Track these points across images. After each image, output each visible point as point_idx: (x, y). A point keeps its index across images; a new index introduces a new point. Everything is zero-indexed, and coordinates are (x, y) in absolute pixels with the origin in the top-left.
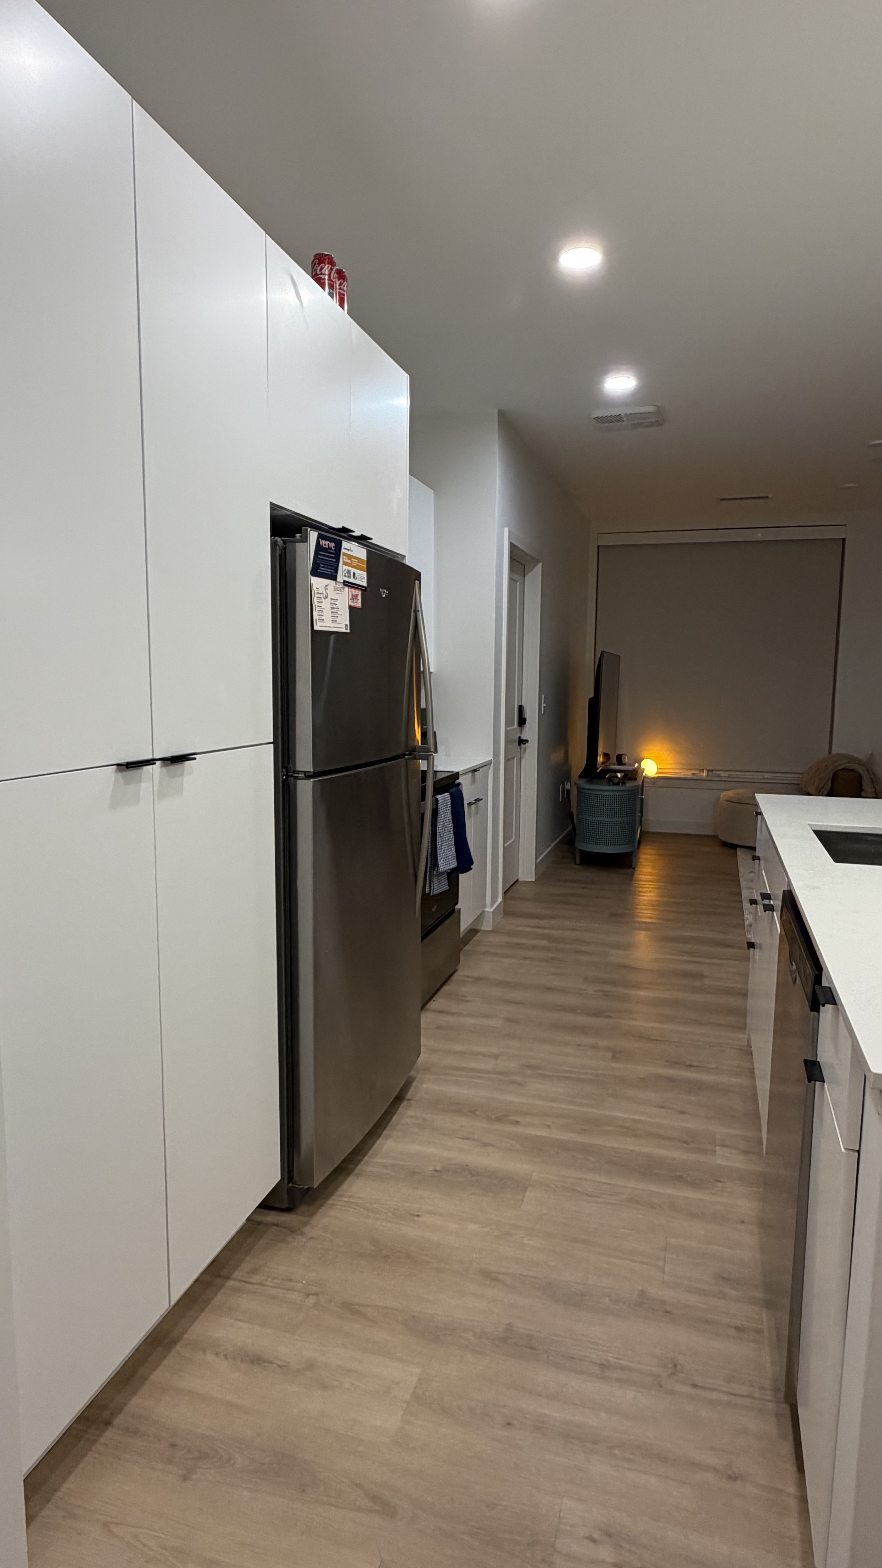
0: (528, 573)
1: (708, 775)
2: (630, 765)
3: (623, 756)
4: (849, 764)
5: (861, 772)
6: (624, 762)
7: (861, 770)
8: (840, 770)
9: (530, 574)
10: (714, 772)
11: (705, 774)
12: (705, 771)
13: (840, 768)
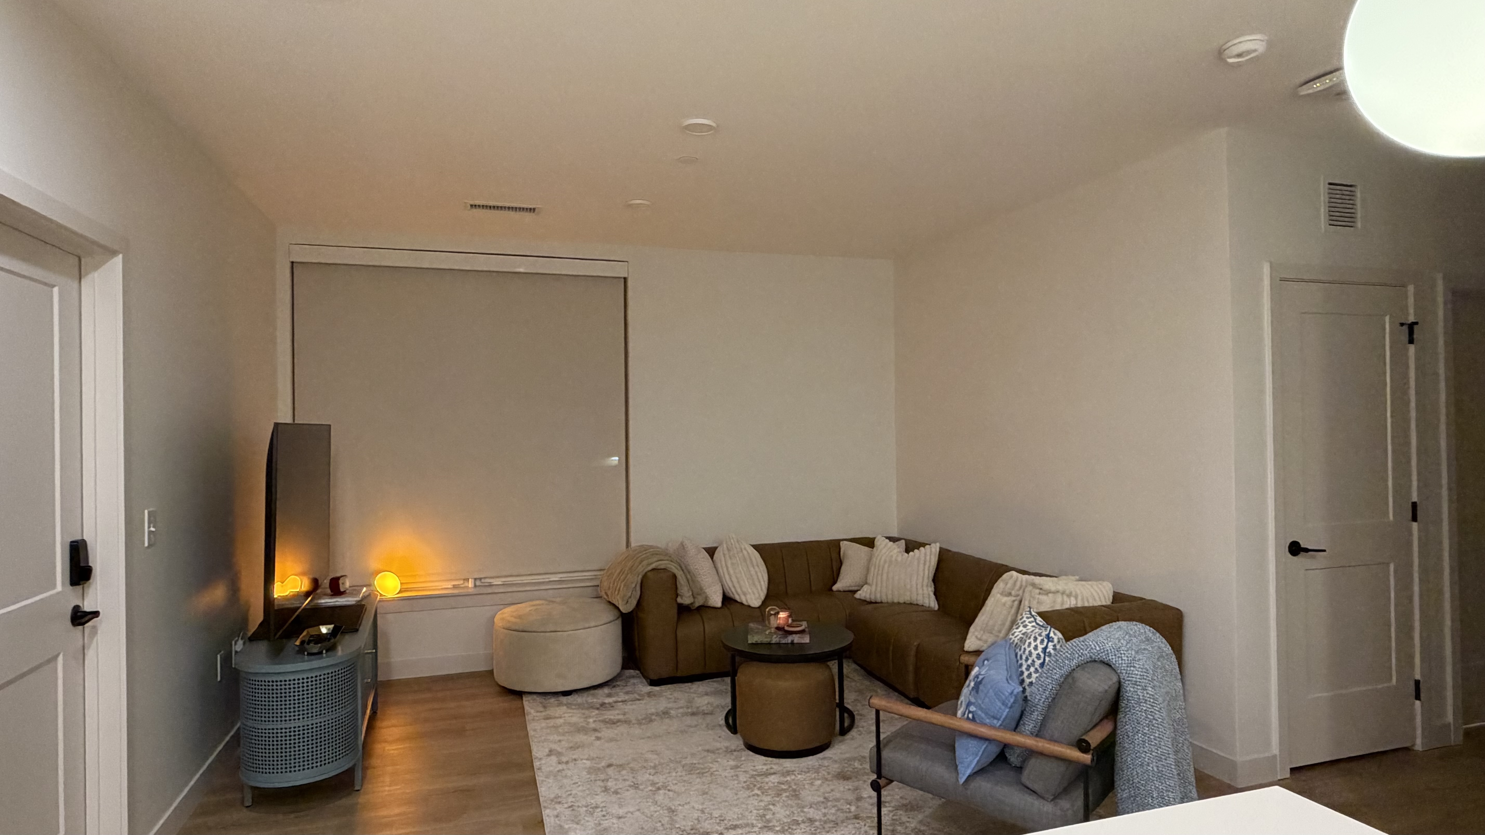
0: (87, 274)
1: (475, 586)
2: (352, 594)
3: (341, 581)
4: (660, 562)
5: (675, 571)
6: (342, 590)
7: (674, 568)
8: (649, 571)
9: (96, 275)
10: (483, 581)
11: (471, 584)
12: (470, 580)
13: (650, 568)
